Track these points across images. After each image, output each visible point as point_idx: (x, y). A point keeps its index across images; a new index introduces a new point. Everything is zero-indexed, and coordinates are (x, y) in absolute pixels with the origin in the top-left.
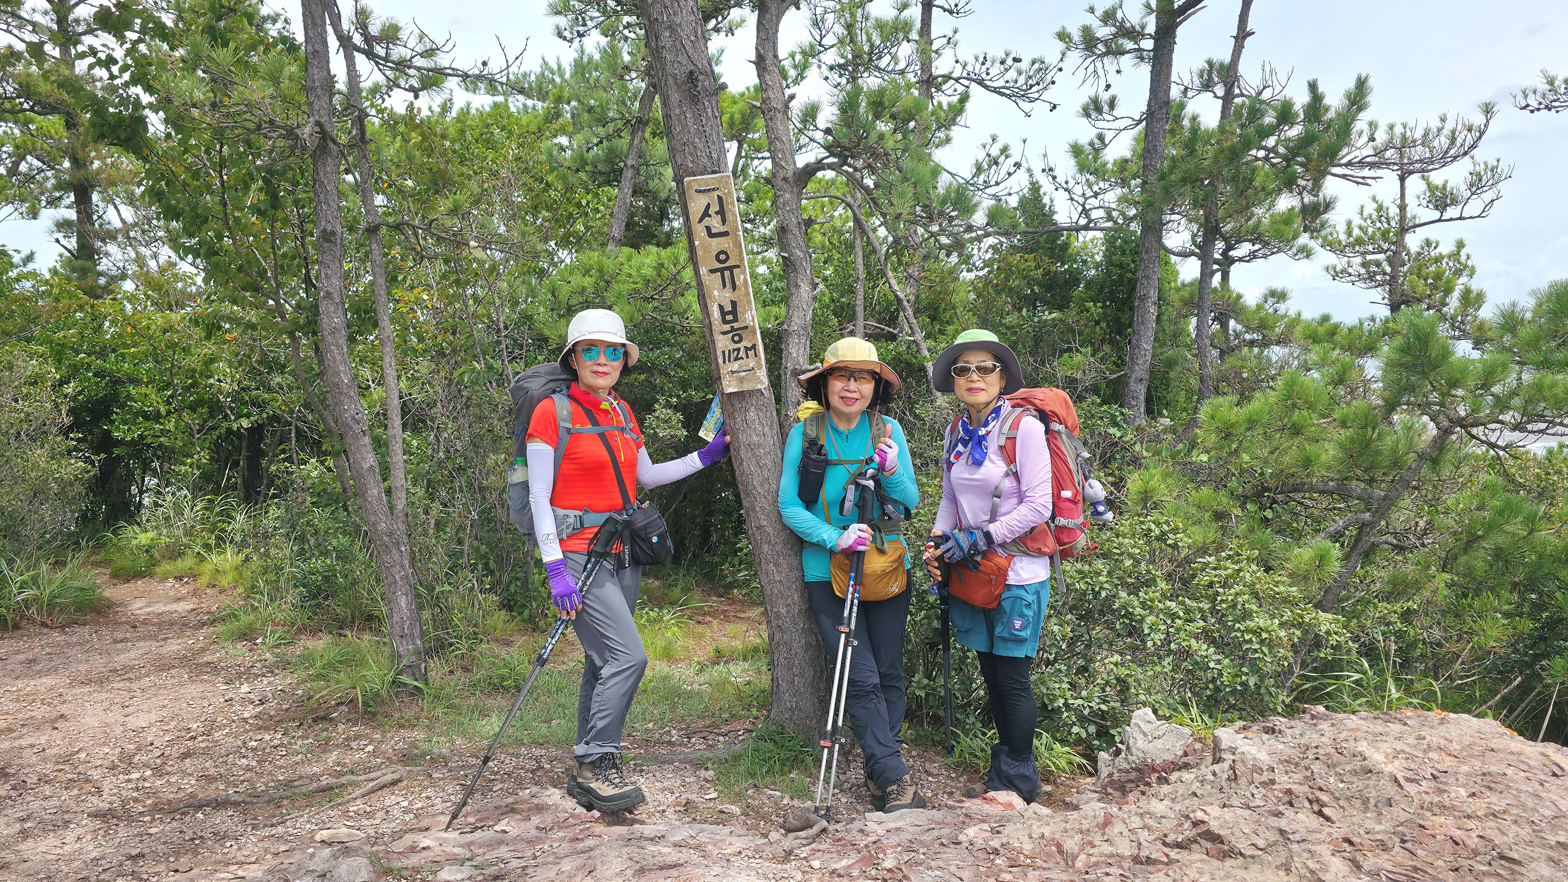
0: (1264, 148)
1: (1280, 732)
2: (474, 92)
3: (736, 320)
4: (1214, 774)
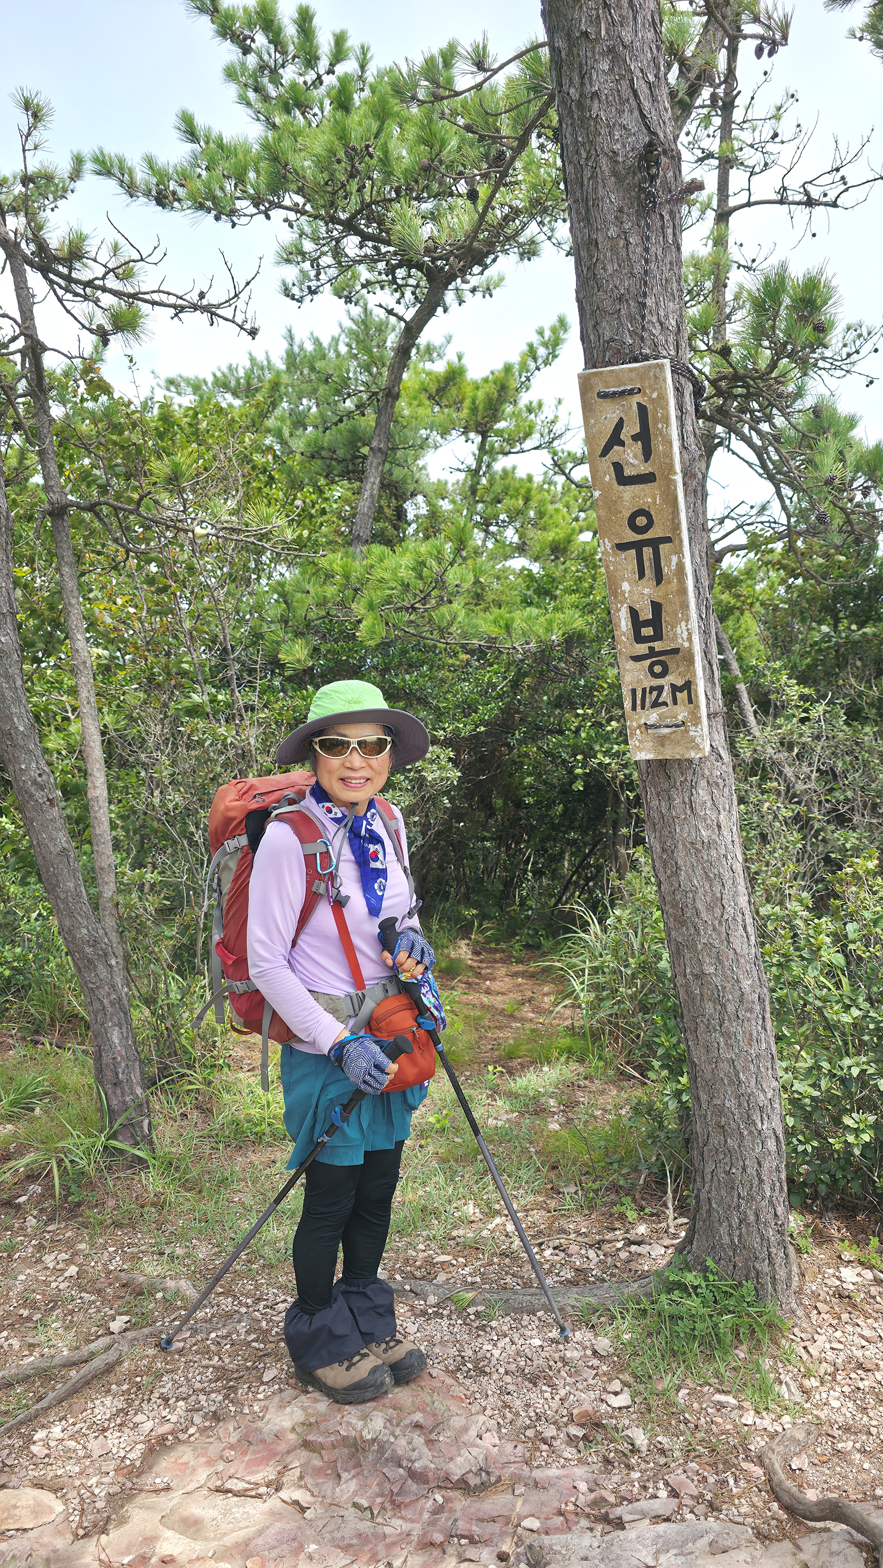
3: (658, 636)
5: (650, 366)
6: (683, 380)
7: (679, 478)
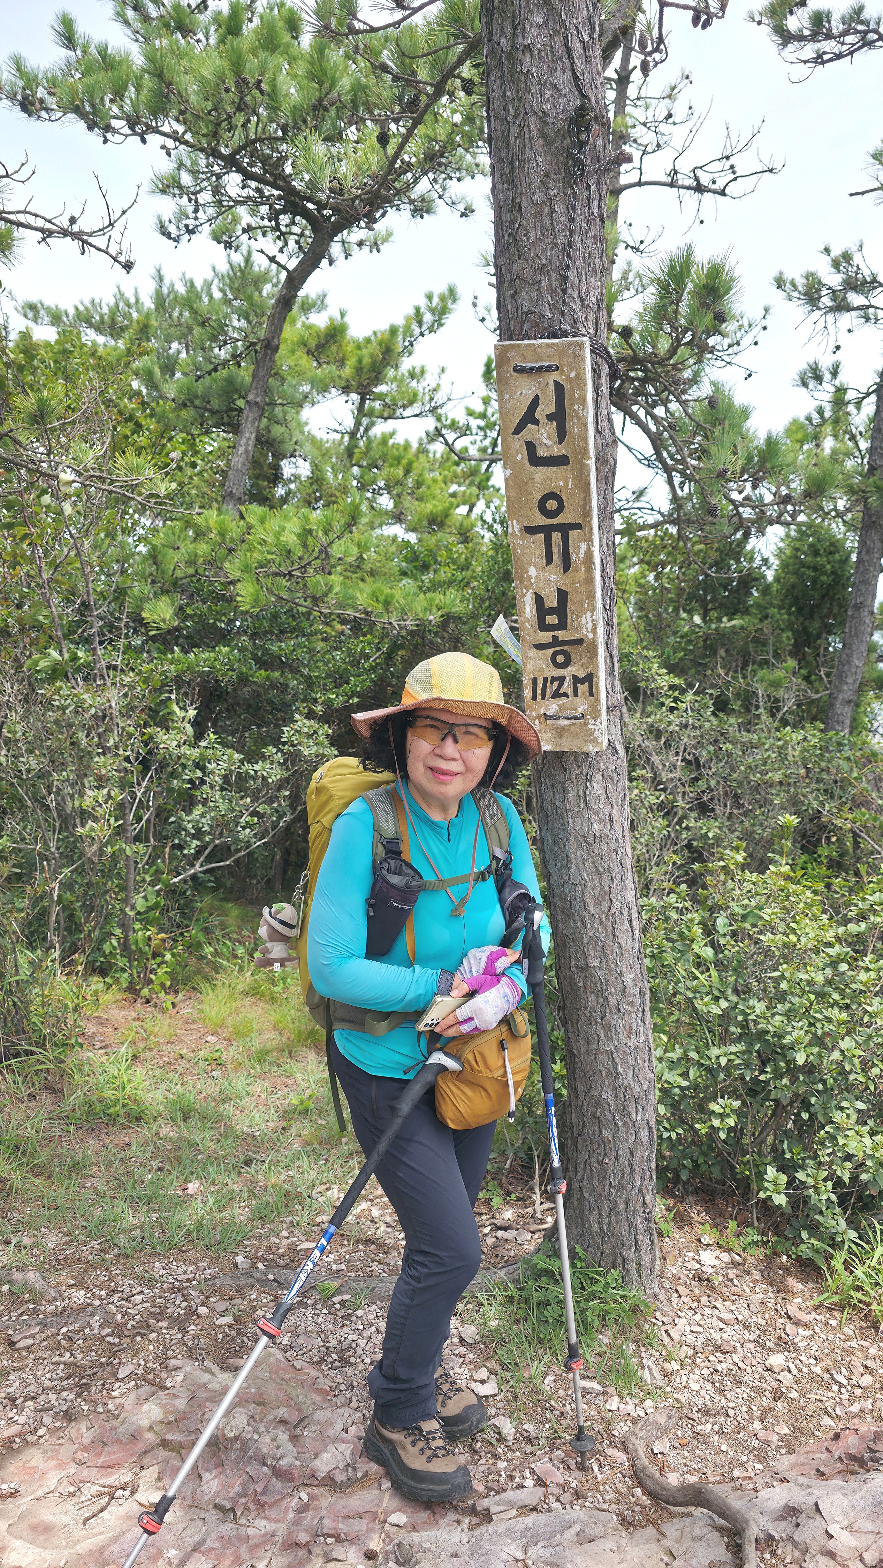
3: (562, 625)
5: (569, 343)
6: (600, 361)
7: (592, 463)
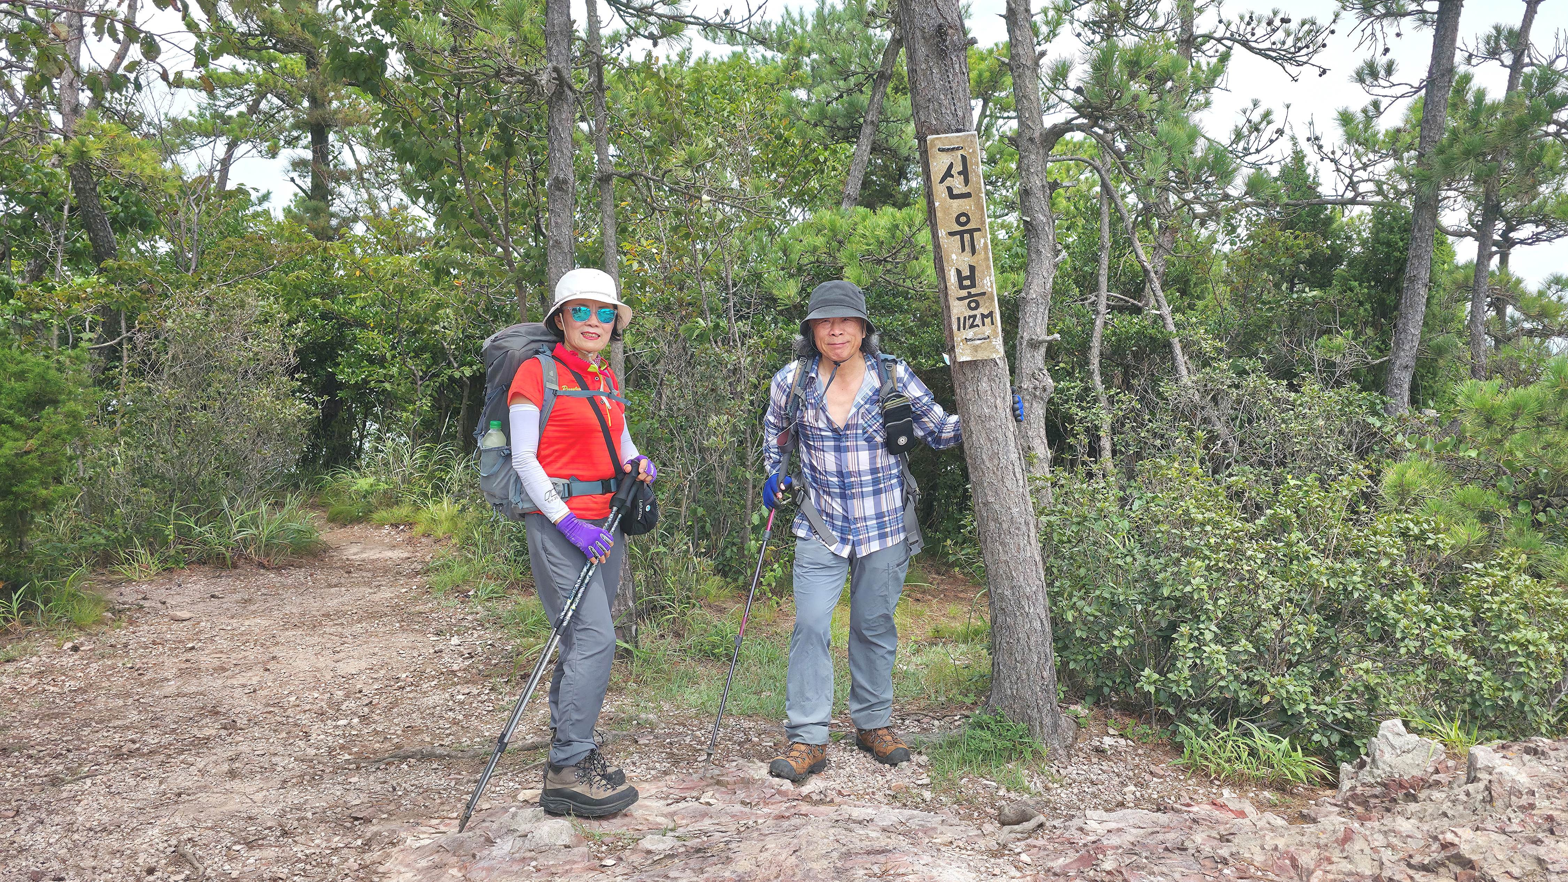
0: (1556, 123)
1: (1543, 753)
2: (714, 40)
3: (973, 285)
4: (1468, 794)
